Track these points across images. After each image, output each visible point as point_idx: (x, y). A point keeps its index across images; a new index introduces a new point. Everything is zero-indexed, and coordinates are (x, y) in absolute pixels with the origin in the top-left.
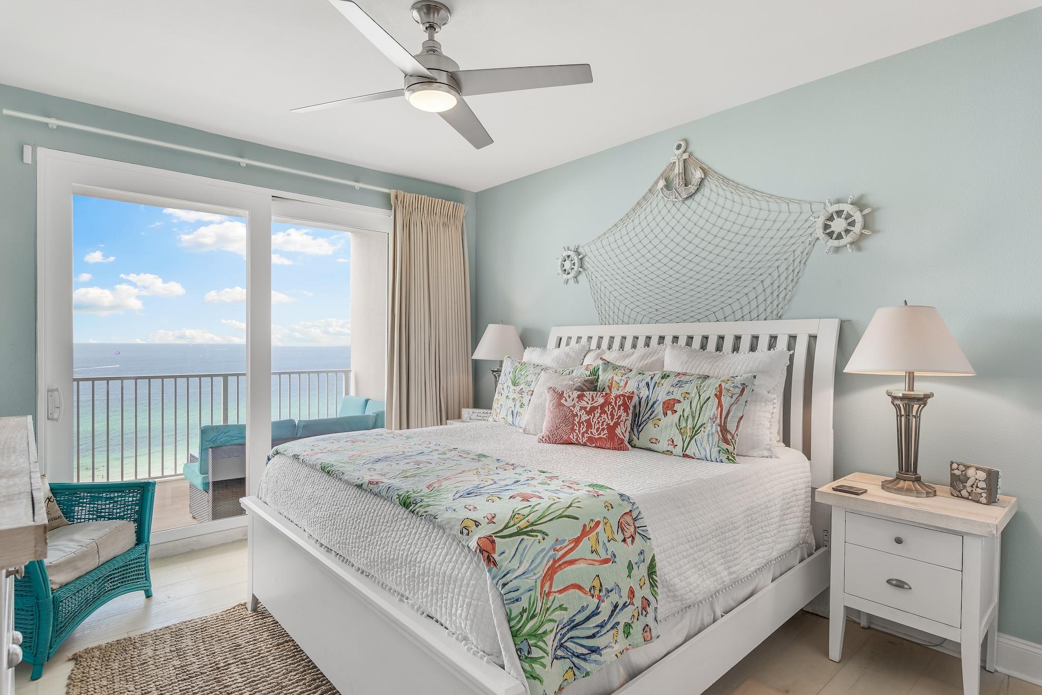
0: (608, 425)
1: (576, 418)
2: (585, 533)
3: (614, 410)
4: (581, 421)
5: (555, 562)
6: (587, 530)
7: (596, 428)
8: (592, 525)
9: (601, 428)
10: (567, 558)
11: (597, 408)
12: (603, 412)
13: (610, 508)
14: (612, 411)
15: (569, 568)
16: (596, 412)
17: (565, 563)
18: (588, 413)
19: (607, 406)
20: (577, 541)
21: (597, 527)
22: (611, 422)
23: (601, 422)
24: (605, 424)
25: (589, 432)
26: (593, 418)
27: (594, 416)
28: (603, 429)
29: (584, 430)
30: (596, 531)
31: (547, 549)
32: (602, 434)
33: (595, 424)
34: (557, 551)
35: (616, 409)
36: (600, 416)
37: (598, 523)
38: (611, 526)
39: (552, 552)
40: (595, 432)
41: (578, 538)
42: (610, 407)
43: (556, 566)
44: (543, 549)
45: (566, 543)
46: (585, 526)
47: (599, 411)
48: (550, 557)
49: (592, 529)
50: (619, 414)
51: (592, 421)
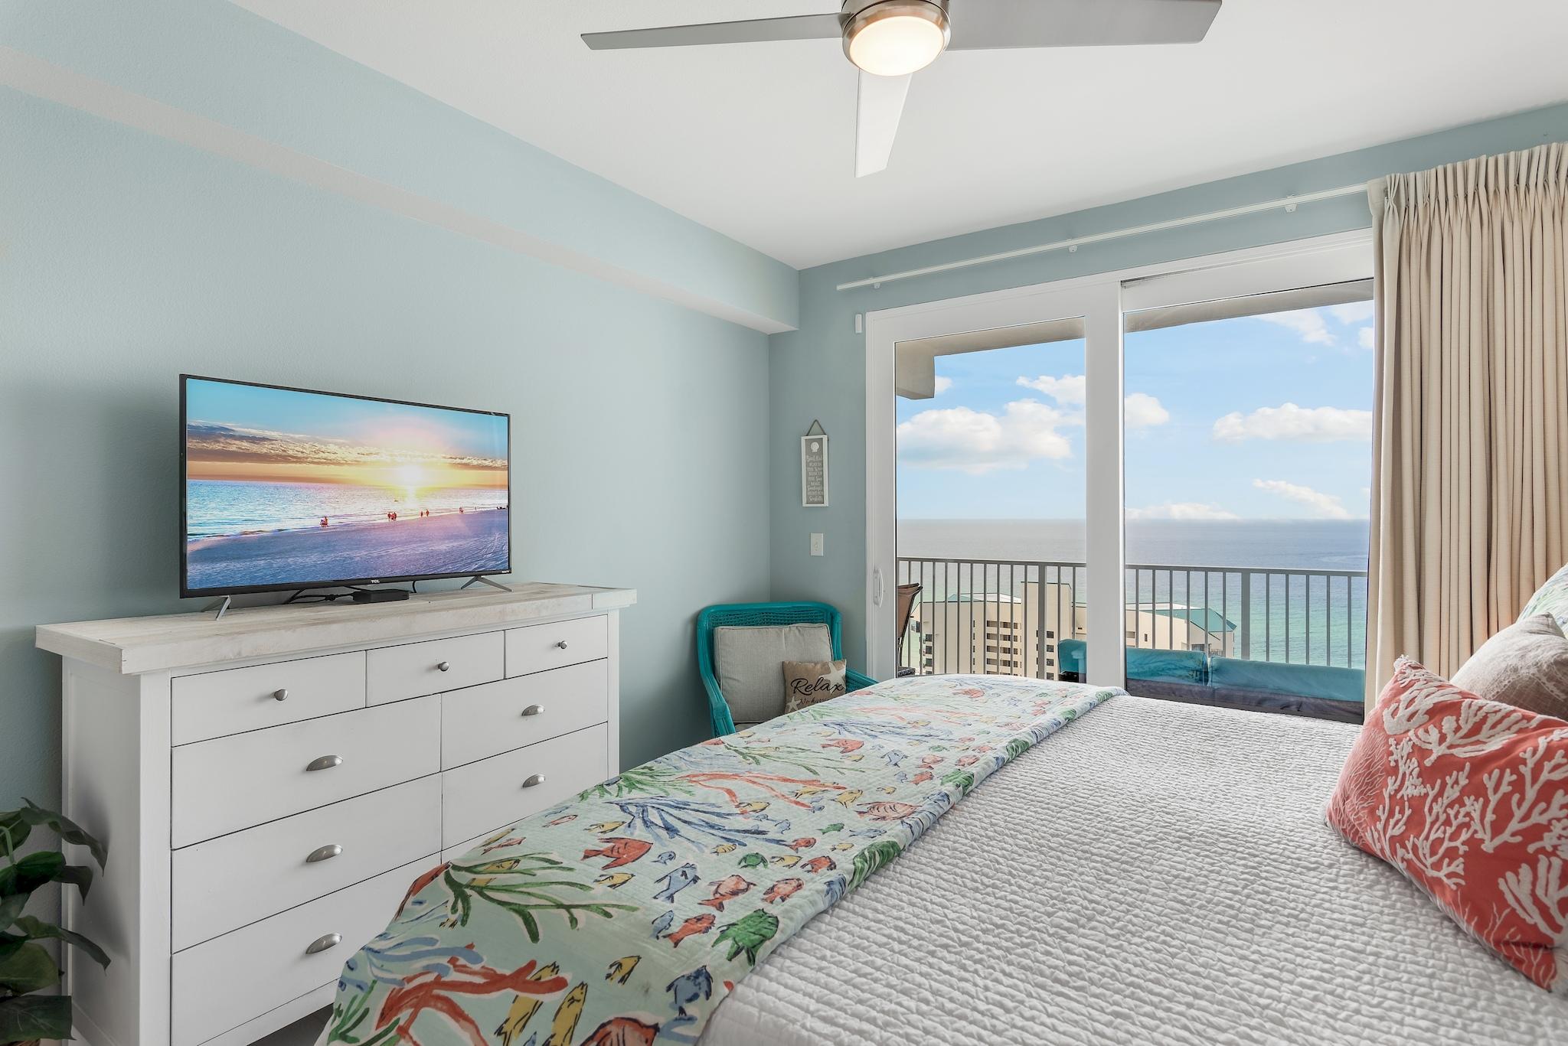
0: (1474, 843)
1: (1390, 781)
2: (522, 979)
3: (1516, 797)
4: (1399, 796)
5: (438, 983)
6: (528, 978)
7: (1432, 837)
8: (547, 976)
9: (1446, 844)
10: (458, 998)
11: (1459, 765)
12: (1476, 790)
13: (618, 976)
14: (1507, 797)
15: (445, 1017)
16: (1449, 780)
17: (447, 1001)
18: (1428, 775)
19: (1496, 772)
20: (495, 982)
21: (551, 990)
22: (1487, 837)
23: (1455, 823)
24: (1465, 836)
25: (1409, 845)
26: (1435, 800)
27: (1440, 794)
28: (1451, 854)
29: (1397, 831)
30: (540, 997)
31: (437, 946)
32: (1445, 870)
33: (1433, 824)
34: (455, 966)
35: (1531, 793)
36: (1460, 802)
37: (559, 984)
38: (577, 1018)
39: (444, 961)
40: (1427, 851)
41: (503, 977)
42: (1509, 777)
43: (436, 992)
44: (432, 942)
45: (477, 967)
46: (532, 965)
47: (1463, 782)
48: (437, 966)
49: (539, 986)
50: (1536, 818)
51: (1426, 809)
